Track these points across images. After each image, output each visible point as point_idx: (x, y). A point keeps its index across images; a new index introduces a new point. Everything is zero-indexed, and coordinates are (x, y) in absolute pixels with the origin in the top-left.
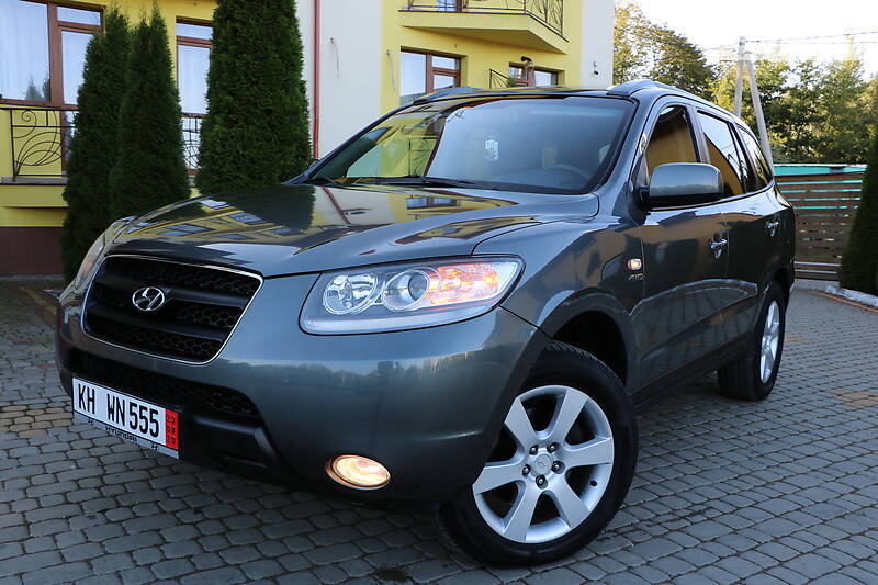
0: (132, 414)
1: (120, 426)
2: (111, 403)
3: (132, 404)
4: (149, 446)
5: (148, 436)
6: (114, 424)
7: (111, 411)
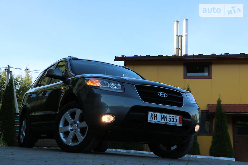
0: (169, 118)
1: (166, 121)
2: (163, 116)
3: (169, 116)
4: (174, 125)
5: (174, 122)
6: (164, 121)
7: (162, 119)
